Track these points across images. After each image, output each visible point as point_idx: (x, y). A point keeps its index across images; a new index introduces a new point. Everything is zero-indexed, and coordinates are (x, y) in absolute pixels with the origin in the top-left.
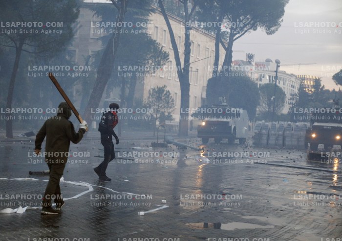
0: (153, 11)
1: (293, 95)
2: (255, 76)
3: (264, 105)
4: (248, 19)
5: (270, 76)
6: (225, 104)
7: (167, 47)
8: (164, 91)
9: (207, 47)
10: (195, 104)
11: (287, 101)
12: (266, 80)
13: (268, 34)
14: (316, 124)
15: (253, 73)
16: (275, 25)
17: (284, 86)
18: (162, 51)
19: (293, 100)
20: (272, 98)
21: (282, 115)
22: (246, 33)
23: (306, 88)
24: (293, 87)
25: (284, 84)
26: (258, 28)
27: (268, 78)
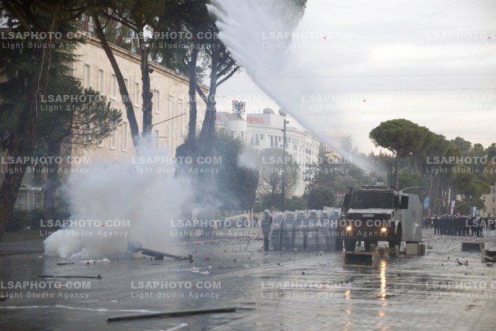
1: (310, 166)
3: (265, 184)
5: (272, 137)
9: (171, 94)
11: (301, 175)
12: (265, 144)
14: (351, 211)
15: (244, 132)
17: (295, 151)
18: (110, 108)
19: (311, 173)
20: (280, 173)
21: (294, 198)
22: (235, 73)
23: (328, 153)
24: (309, 152)
25: (295, 148)
27: (269, 141)
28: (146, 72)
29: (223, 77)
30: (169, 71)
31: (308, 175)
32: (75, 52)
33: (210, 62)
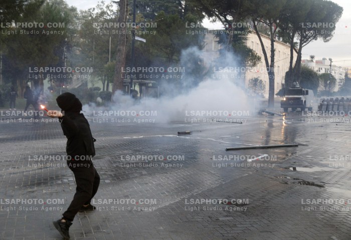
0: (250, 32)
1: (341, 80)
2: (316, 69)
3: (322, 87)
4: (311, 33)
6: (298, 86)
7: (259, 53)
8: (258, 80)
10: (278, 88)
11: (337, 83)
12: (323, 72)
13: (325, 42)
15: (314, 67)
16: (329, 36)
18: (257, 55)
20: (328, 82)
21: (334, 92)
22: (310, 42)
23: (349, 75)
24: (341, 74)
25: (335, 73)
26: (318, 38)
27: (324, 70)
28: (273, 41)
29: (305, 44)
30: (284, 43)
31: (340, 83)
32: (248, 37)
33: (300, 38)
